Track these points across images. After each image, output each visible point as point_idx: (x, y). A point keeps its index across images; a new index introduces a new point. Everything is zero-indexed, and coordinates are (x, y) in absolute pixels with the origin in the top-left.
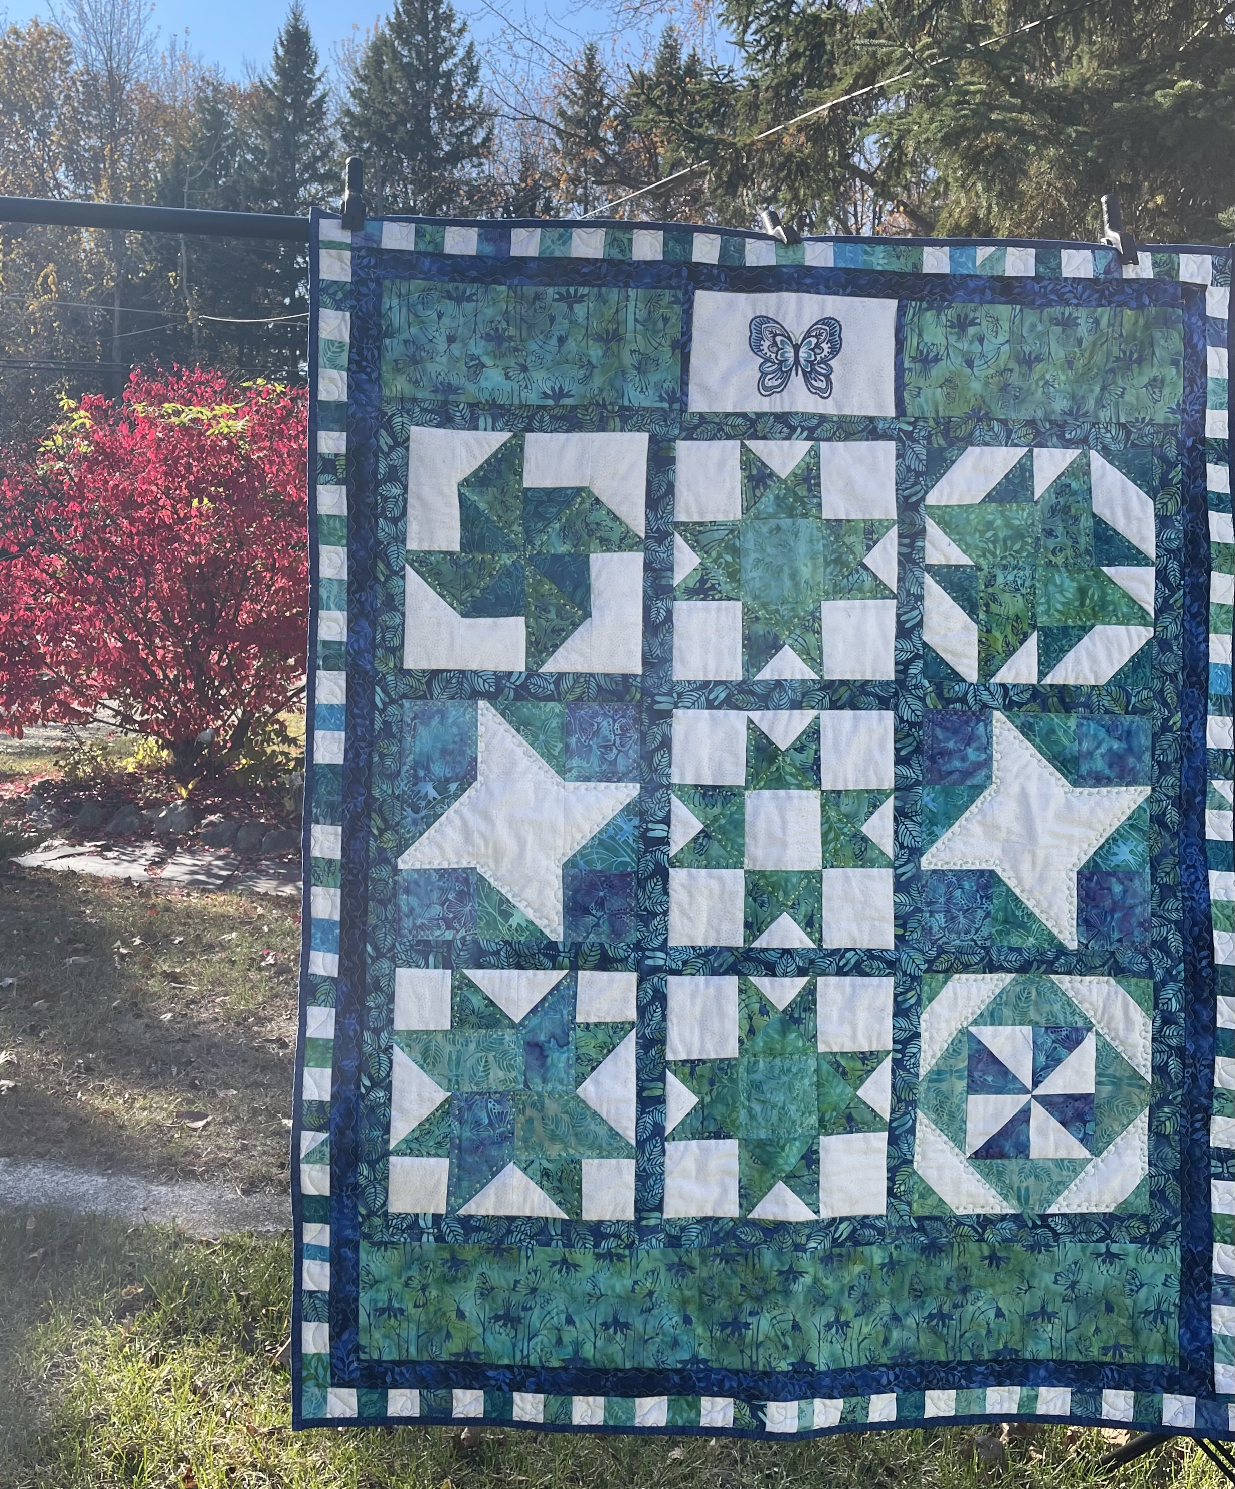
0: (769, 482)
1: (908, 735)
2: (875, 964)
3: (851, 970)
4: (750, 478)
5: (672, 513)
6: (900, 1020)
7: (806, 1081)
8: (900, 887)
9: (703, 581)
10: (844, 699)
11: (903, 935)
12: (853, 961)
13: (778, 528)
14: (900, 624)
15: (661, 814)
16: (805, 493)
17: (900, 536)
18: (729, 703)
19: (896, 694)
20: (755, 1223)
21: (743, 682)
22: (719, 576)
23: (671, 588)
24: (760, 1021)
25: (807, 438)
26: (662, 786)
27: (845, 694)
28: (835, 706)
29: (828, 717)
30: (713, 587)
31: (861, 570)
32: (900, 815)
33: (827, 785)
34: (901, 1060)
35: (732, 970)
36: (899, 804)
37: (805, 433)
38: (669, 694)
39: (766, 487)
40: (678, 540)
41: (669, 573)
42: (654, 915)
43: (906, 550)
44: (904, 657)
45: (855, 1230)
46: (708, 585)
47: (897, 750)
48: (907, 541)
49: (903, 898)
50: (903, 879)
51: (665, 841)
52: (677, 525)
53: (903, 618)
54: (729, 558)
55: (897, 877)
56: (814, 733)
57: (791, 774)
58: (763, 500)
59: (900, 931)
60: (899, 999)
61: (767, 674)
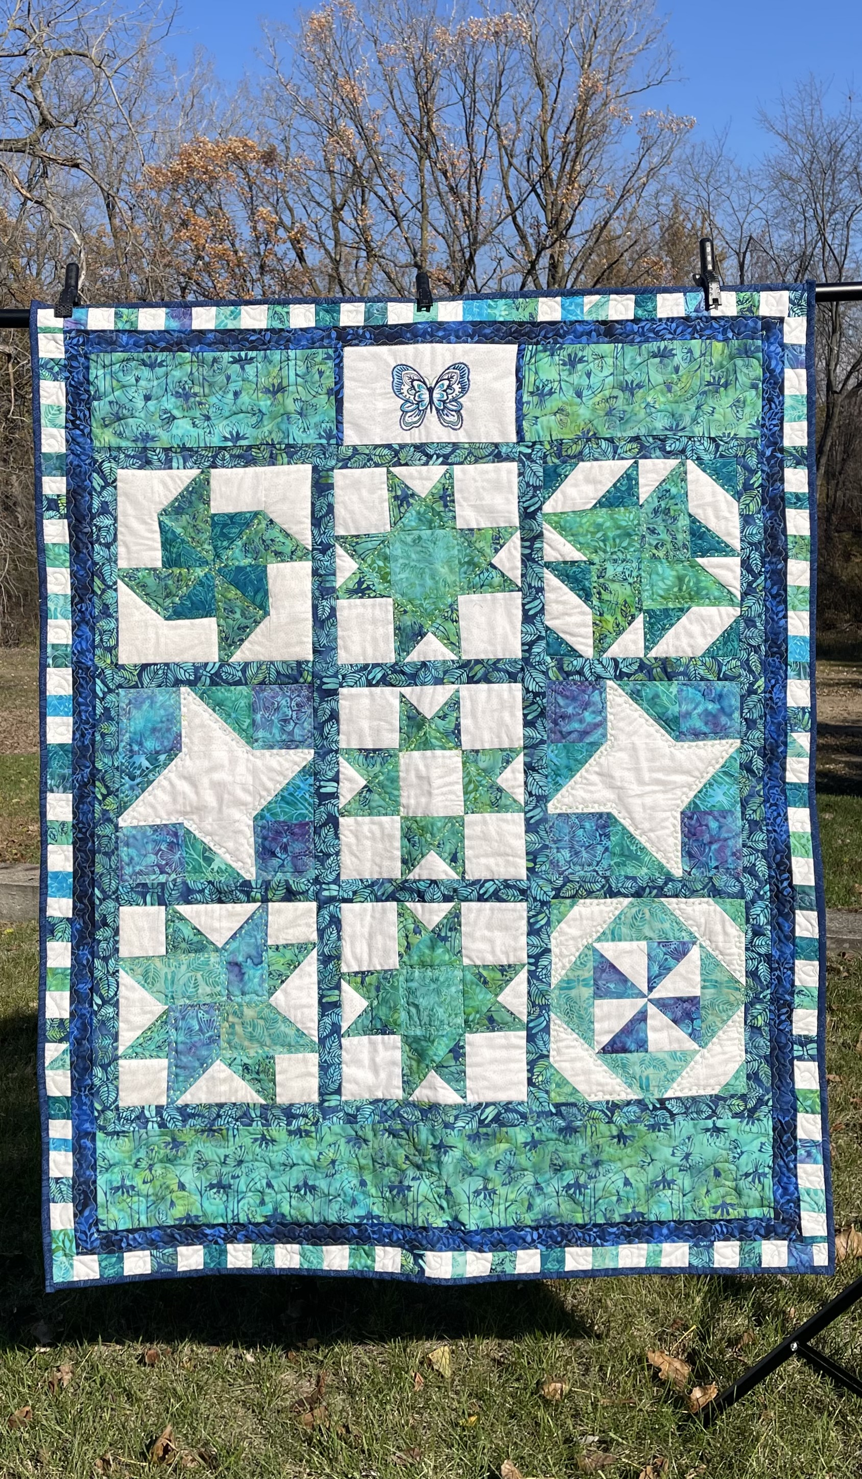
0: (411, 501)
1: (533, 703)
2: (510, 892)
3: (490, 897)
4: (396, 498)
5: (333, 528)
6: (532, 938)
7: (453, 989)
8: (530, 827)
9: (360, 583)
10: (479, 675)
11: (534, 868)
12: (491, 890)
13: (420, 538)
14: (525, 612)
15: (331, 774)
16: (442, 509)
17: (522, 539)
18: (385, 682)
19: (522, 669)
20: (414, 1105)
21: (396, 664)
22: (373, 579)
23: (333, 590)
24: (415, 939)
25: (442, 463)
26: (332, 751)
27: (479, 671)
28: (471, 680)
29: (466, 691)
30: (368, 588)
31: (490, 569)
32: (529, 768)
33: (466, 745)
34: (535, 971)
35: (391, 897)
36: (528, 759)
37: (441, 459)
38: (335, 676)
39: (409, 504)
40: (339, 550)
41: (332, 578)
42: (328, 856)
43: (528, 551)
44: (529, 639)
45: (499, 1114)
46: (364, 586)
47: (525, 715)
48: (527, 544)
49: (533, 837)
50: (532, 821)
51: (334, 796)
52: (337, 538)
53: (527, 607)
54: (381, 563)
55: (527, 820)
56: (454, 704)
57: (436, 738)
58: (407, 515)
59: (532, 865)
60: (532, 921)
61: (415, 656)
